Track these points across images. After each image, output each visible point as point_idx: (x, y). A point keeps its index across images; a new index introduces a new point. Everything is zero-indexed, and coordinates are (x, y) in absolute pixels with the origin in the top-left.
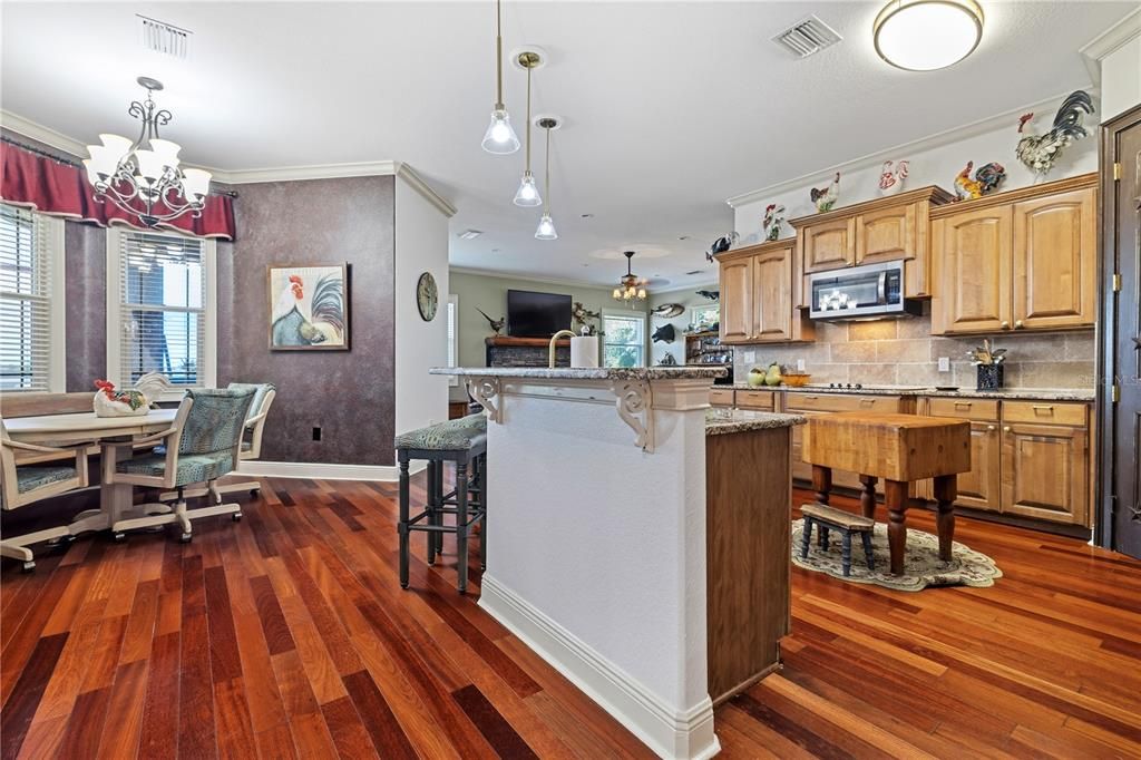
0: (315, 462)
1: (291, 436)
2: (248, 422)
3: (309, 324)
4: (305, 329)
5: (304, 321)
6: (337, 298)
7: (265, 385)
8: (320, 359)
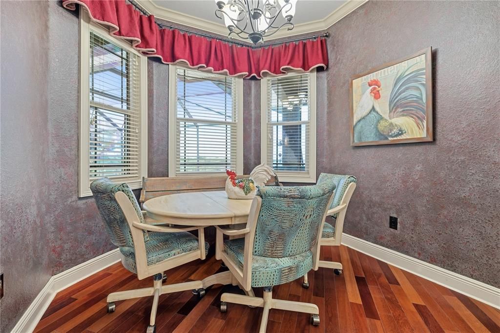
0: (391, 248)
1: (368, 219)
2: (330, 212)
3: (386, 120)
4: (382, 125)
5: (382, 118)
6: (418, 89)
7: (347, 176)
8: (399, 152)
